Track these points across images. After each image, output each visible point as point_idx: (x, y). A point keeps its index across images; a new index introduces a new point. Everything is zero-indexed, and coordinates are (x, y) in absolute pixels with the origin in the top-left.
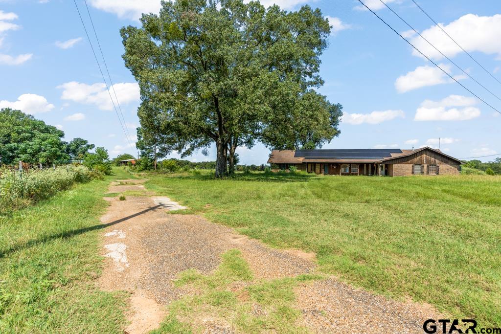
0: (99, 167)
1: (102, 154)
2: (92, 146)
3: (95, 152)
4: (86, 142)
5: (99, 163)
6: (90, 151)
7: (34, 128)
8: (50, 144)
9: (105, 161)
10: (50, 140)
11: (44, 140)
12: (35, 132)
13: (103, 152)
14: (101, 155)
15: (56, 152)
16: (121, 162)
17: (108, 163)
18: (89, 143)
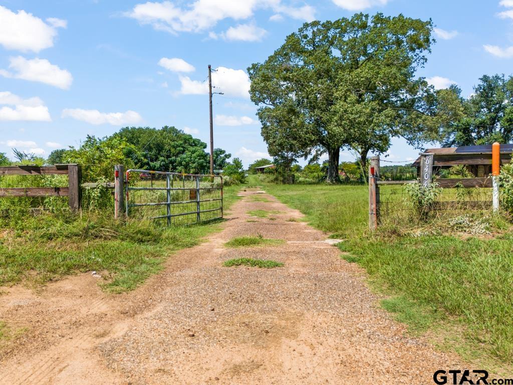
0: (236, 176)
1: (238, 164)
2: (229, 156)
3: (232, 163)
4: (224, 152)
5: (235, 172)
6: (227, 160)
7: (185, 142)
8: (198, 156)
9: (240, 170)
10: (197, 153)
11: (193, 152)
12: (186, 145)
13: (238, 162)
14: (236, 165)
15: (202, 164)
16: (258, 169)
17: (243, 172)
18: (227, 153)
